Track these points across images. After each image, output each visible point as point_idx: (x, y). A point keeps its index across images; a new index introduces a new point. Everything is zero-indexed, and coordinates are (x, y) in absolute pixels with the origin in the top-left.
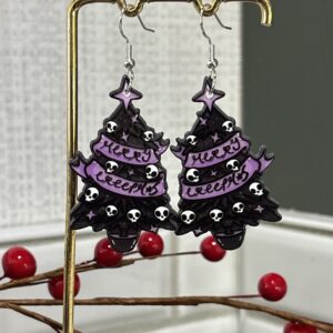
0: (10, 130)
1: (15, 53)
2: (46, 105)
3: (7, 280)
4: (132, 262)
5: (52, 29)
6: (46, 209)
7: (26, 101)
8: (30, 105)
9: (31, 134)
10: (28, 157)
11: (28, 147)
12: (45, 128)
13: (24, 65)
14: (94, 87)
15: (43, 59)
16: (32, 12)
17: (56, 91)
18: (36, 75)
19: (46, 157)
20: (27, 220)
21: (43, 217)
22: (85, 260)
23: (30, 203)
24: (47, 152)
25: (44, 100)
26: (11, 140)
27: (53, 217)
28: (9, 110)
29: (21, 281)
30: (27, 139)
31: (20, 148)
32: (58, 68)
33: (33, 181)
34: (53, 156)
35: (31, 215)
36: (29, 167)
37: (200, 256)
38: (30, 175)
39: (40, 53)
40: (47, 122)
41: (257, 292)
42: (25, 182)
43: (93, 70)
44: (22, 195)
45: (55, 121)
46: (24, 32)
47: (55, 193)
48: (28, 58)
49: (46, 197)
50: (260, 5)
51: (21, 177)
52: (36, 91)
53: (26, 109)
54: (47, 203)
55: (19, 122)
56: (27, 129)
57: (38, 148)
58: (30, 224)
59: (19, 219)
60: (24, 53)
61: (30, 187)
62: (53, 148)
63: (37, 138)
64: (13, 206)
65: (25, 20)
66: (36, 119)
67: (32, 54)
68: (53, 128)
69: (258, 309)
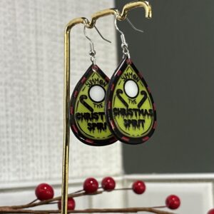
4: (101, 192)
5: (21, 72)
6: (18, 173)
7: (7, 111)
8: (9, 113)
9: (9, 130)
10: (8, 143)
11: (8, 137)
12: (17, 127)
13: (6, 91)
14: (43, 105)
15: (16, 88)
18: (12, 96)
19: (17, 143)
20: (7, 179)
23: (9, 170)
24: (18, 140)
25: (17, 111)
27: (21, 178)
30: (7, 132)
31: (4, 137)
32: (23, 93)
33: (10, 157)
35: (9, 176)
36: (8, 148)
38: (9, 153)
39: (14, 84)
40: (17, 123)
42: (6, 157)
43: (43, 96)
44: (4, 165)
45: (23, 123)
46: (6, 73)
47: (23, 164)
48: (8, 87)
49: (17, 167)
51: (4, 154)
53: (7, 115)
54: (18, 170)
56: (7, 127)
57: (13, 138)
60: (6, 84)
61: (9, 160)
62: (21, 138)
63: (13, 132)
65: (6, 66)
66: (12, 121)
68: (21, 127)
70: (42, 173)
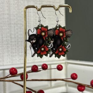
0: (11, 42)
1: (12, 24)
2: (20, 36)
3: (10, 75)
4: (40, 71)
5: (21, 18)
6: (20, 61)
7: (15, 35)
9: (16, 43)
10: (15, 48)
11: (15, 46)
12: (19, 42)
13: (14, 27)
15: (19, 25)
16: (16, 14)
17: (22, 33)
18: (17, 29)
20: (15, 63)
21: (19, 63)
22: (29, 70)
23: (16, 59)
24: (20, 47)
26: (11, 44)
28: (11, 37)
29: (14, 75)
30: (15, 44)
31: (14, 46)
33: (17, 54)
34: (21, 48)
36: (16, 51)
37: (56, 69)
38: (16, 53)
39: (18, 24)
40: (20, 40)
41: (70, 78)
42: (15, 54)
46: (14, 19)
49: (20, 58)
50: (69, 8)
51: (14, 53)
52: (17, 33)
53: (15, 37)
54: (20, 59)
55: (13, 40)
56: (15, 42)
57: (18, 46)
58: (16, 64)
59: (13, 63)
60: (14, 24)
62: (21, 46)
63: (18, 44)
64: (12, 60)
65: (14, 16)
66: (17, 39)
67: (16, 24)
69: (71, 82)
70: (30, 60)
